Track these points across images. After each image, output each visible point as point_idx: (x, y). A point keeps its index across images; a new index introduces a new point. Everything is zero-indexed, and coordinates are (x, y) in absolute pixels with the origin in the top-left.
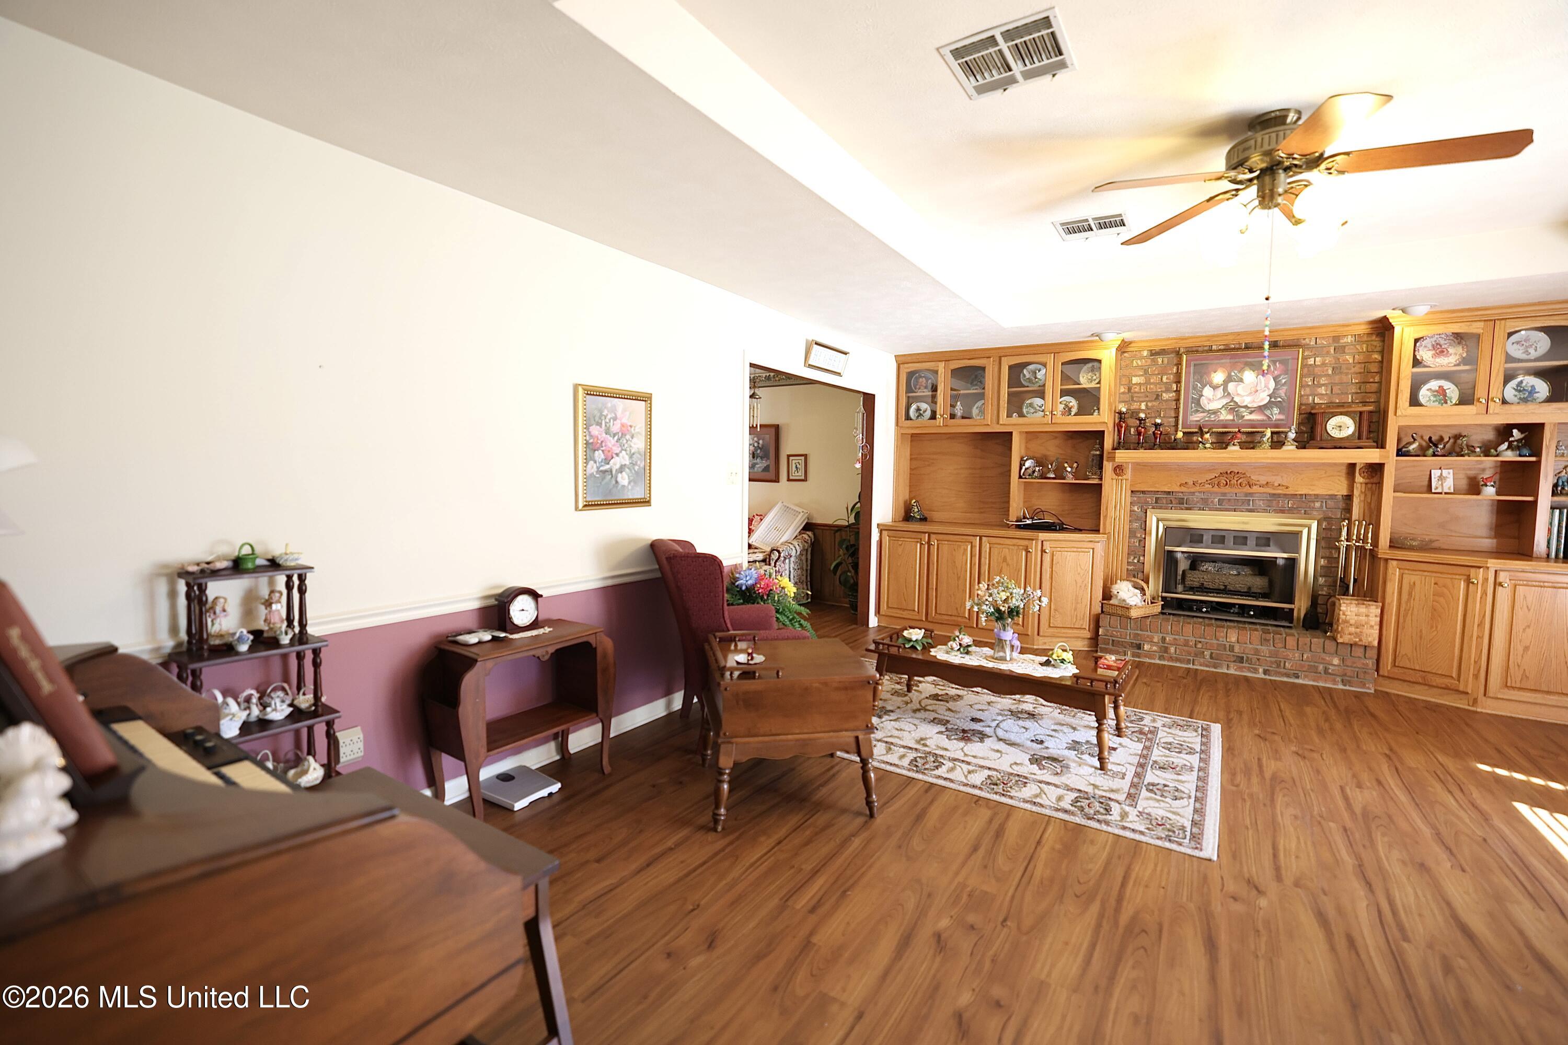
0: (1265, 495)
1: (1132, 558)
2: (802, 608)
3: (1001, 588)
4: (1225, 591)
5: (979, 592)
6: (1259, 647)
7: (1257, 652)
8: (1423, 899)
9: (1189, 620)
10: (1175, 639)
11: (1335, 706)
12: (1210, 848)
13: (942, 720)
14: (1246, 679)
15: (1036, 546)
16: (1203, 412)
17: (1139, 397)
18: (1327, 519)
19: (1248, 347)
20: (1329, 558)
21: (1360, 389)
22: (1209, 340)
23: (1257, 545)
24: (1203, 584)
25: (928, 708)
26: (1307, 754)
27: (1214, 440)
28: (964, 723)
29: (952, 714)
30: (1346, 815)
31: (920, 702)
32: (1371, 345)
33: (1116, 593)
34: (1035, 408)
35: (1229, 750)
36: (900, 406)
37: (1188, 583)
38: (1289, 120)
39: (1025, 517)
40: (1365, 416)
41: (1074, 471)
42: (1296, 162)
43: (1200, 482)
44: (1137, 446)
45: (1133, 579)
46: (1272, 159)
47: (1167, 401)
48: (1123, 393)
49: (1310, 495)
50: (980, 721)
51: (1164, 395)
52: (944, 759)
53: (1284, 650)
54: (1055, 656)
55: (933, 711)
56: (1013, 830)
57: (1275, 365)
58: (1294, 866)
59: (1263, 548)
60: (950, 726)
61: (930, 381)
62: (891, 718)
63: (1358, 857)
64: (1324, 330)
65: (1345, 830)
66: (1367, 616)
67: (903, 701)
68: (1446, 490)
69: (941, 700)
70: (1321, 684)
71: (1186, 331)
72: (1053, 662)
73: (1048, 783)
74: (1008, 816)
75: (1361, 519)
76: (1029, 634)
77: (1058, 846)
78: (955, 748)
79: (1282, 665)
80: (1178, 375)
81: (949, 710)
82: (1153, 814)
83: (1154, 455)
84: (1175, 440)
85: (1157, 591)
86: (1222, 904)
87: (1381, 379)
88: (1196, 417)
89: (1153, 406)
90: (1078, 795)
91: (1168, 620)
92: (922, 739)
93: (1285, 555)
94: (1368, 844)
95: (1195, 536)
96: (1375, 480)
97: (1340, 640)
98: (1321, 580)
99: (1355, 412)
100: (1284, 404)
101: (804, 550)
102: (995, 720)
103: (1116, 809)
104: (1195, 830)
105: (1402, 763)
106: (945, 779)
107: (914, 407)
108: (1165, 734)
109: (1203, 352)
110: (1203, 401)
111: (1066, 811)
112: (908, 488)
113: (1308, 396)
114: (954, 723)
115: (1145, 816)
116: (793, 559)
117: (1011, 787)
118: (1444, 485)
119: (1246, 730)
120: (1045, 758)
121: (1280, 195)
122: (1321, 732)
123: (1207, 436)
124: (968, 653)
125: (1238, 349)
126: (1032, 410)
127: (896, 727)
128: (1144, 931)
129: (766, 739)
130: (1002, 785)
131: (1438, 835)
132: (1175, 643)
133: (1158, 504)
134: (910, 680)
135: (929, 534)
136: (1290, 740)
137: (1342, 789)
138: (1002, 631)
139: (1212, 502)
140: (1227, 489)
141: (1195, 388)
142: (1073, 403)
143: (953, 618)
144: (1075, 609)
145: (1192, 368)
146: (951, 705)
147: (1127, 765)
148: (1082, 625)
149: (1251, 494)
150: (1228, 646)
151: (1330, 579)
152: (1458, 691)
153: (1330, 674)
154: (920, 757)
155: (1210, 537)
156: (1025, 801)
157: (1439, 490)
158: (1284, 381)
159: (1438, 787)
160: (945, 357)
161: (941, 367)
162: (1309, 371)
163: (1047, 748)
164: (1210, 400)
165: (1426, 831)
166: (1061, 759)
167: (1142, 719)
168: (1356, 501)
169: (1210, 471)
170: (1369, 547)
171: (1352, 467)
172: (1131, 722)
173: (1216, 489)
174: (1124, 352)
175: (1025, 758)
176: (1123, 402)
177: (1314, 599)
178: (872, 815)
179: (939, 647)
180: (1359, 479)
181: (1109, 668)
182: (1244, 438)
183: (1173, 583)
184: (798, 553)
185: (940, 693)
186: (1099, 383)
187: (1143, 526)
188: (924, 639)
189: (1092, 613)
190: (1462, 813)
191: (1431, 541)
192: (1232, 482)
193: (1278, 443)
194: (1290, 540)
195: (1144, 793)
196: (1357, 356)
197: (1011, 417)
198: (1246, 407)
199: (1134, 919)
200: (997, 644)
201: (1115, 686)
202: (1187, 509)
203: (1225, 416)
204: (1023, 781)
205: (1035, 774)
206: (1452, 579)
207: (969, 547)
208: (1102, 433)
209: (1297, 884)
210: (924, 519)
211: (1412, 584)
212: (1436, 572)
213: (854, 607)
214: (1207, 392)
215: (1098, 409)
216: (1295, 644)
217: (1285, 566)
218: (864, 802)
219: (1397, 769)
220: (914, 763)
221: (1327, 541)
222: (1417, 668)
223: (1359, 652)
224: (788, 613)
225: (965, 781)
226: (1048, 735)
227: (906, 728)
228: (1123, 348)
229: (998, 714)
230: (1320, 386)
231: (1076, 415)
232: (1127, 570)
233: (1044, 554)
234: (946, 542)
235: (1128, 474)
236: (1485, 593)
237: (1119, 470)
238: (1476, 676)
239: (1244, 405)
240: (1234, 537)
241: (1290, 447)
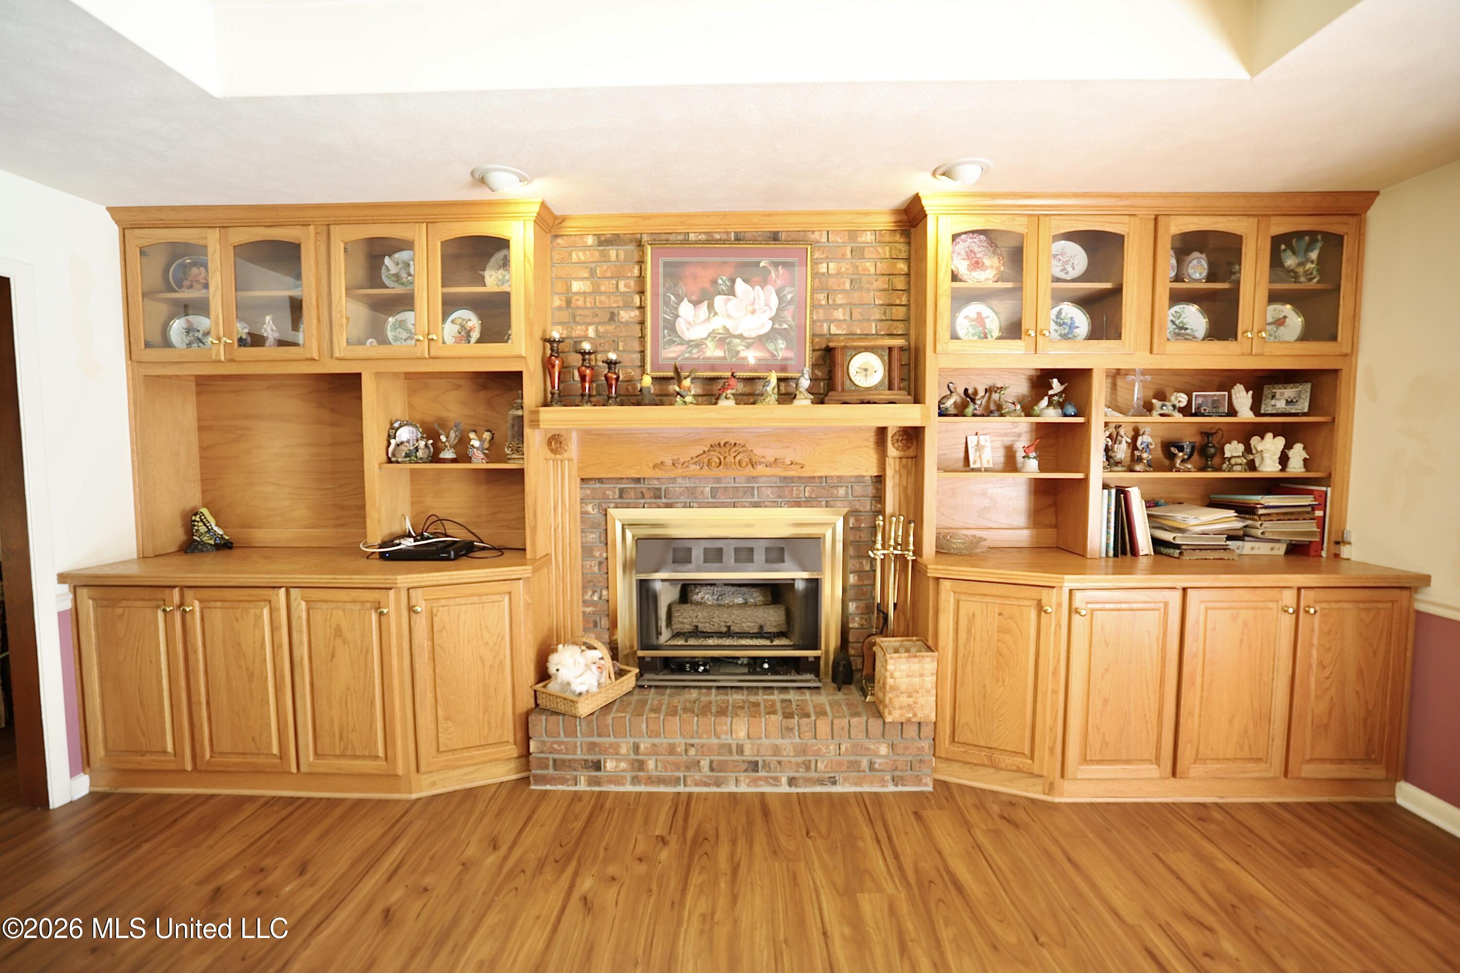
0: (774, 479)
1: (590, 593)
4: (728, 636)
6: (780, 742)
7: (776, 750)
9: (675, 702)
10: (654, 745)
14: (765, 798)
15: (397, 600)
16: (681, 344)
17: (585, 316)
18: (855, 513)
19: (738, 239)
20: (860, 573)
21: (885, 313)
22: (682, 223)
23: (767, 561)
24: (697, 627)
27: (699, 391)
32: (896, 248)
33: (556, 669)
34: (410, 331)
36: (131, 315)
37: (675, 627)
39: (396, 537)
40: (895, 353)
41: (486, 445)
43: (682, 460)
45: (593, 631)
47: (626, 324)
48: (559, 308)
49: (832, 477)
51: (621, 313)
53: (814, 741)
57: (778, 270)
59: (776, 566)
64: (838, 219)
66: (921, 675)
68: (985, 465)
70: (866, 788)
75: (897, 513)
76: (400, 772)
79: (813, 766)
80: (641, 280)
83: (610, 415)
85: (631, 647)
87: (909, 301)
88: (671, 353)
89: (607, 332)
91: (646, 704)
93: (806, 575)
95: (681, 551)
96: (913, 452)
97: (889, 719)
98: (853, 607)
99: (882, 348)
100: (793, 334)
109: (677, 242)
110: (680, 325)
113: (822, 321)
118: (983, 456)
123: (687, 383)
125: (725, 241)
126: (404, 335)
132: (654, 750)
133: (624, 500)
135: (182, 588)
139: (702, 493)
140: (721, 472)
141: (667, 303)
142: (471, 320)
143: (250, 759)
144: (485, 709)
145: (661, 269)
148: (501, 736)
149: (754, 479)
150: (734, 747)
151: (863, 609)
152: (1032, 775)
153: (876, 770)
155: (702, 551)
157: (977, 466)
158: (789, 296)
160: (224, 217)
161: (213, 240)
162: (822, 284)
164: (689, 323)
168: (889, 485)
169: (697, 442)
170: (910, 557)
171: (882, 432)
173: (706, 471)
174: (557, 236)
177: (845, 637)
180: (892, 451)
182: (740, 387)
183: (652, 632)
187: (603, 538)
189: (518, 710)
192: (728, 460)
193: (787, 397)
196: (878, 264)
197: (361, 344)
198: (741, 337)
202: (669, 505)
203: (713, 352)
206: (1019, 606)
207: (266, 612)
208: (517, 376)
210: (225, 546)
211: (971, 616)
212: (1000, 597)
214: (685, 310)
215: (509, 332)
216: (828, 729)
217: (806, 591)
221: (858, 549)
222: (982, 744)
223: (911, 731)
228: (554, 227)
230: (836, 307)
231: (479, 341)
232: (584, 612)
233: (413, 615)
234: (219, 604)
235: (573, 449)
236: (1058, 625)
237: (555, 442)
238: (1052, 750)
239: (738, 332)
240: (737, 550)
241: (803, 401)
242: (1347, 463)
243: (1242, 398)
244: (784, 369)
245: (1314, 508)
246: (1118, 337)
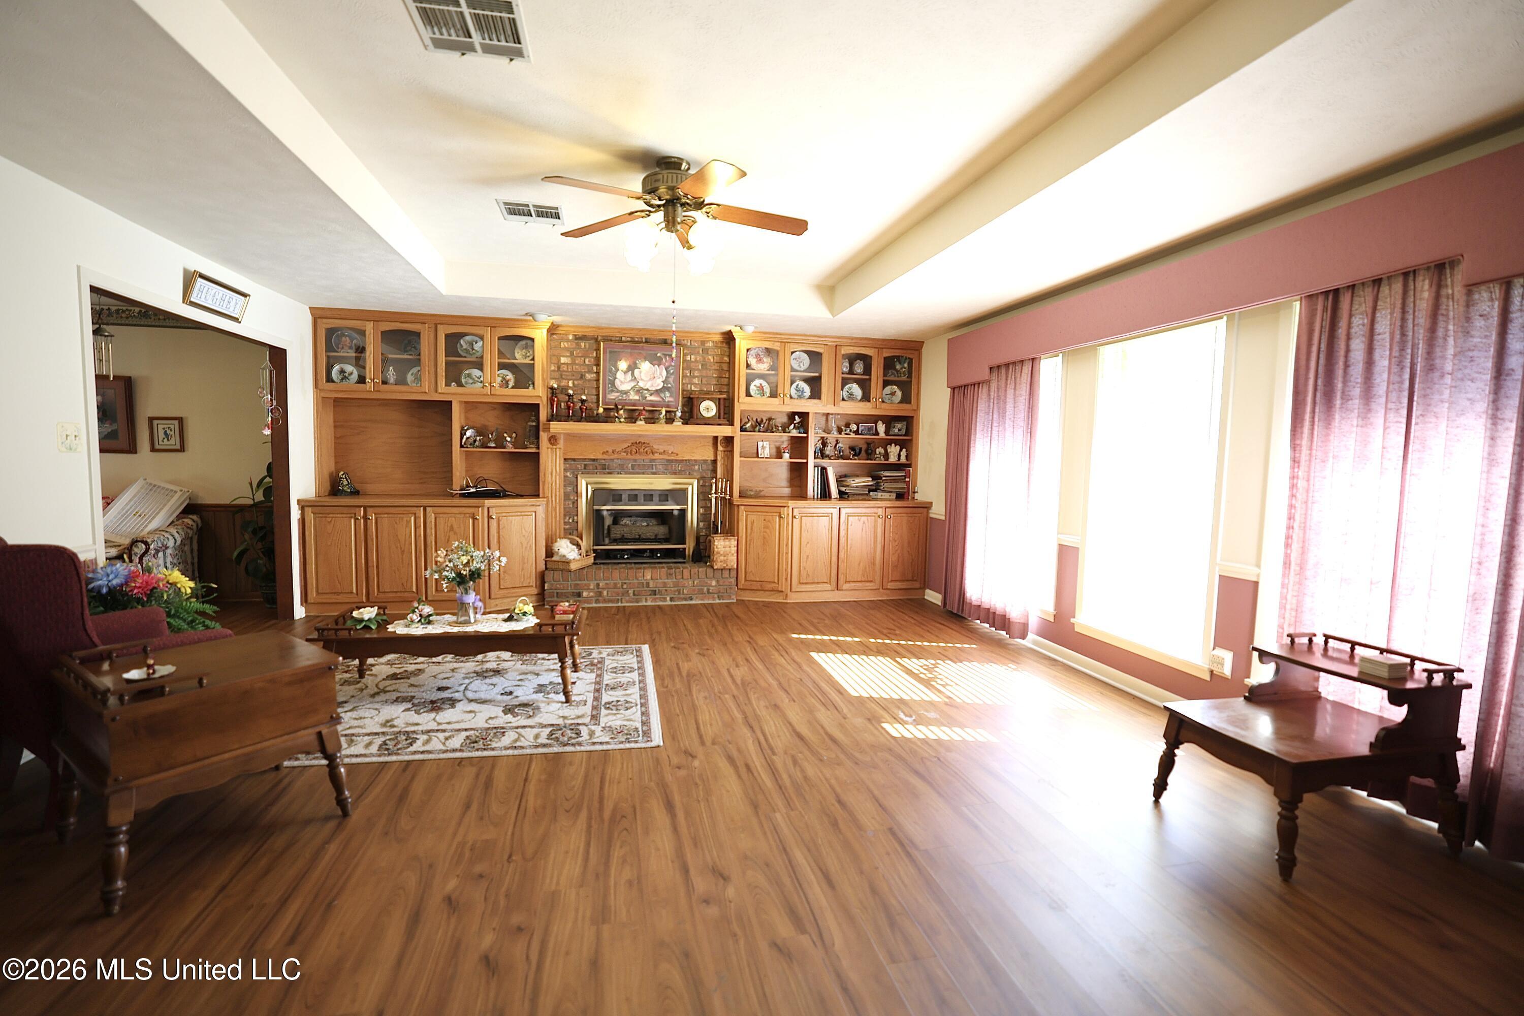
0: (663, 461)
1: (568, 518)
2: (206, 606)
3: (461, 553)
4: (640, 540)
5: (439, 559)
6: (666, 581)
7: (665, 585)
8: (778, 725)
9: (615, 566)
10: (607, 584)
11: (717, 616)
12: (657, 738)
13: (407, 697)
14: (659, 607)
15: (483, 513)
16: (618, 392)
17: (567, 375)
18: (703, 478)
19: (647, 342)
20: (705, 507)
21: (718, 381)
22: (619, 332)
23: (660, 501)
24: (623, 536)
25: (388, 689)
26: (705, 652)
27: (626, 416)
28: (431, 694)
29: (416, 689)
30: (733, 687)
31: (377, 686)
32: (723, 350)
33: (557, 550)
34: (474, 379)
35: (657, 663)
36: (318, 365)
37: (613, 536)
38: (683, 168)
39: (468, 486)
40: (722, 401)
41: (513, 440)
42: (688, 201)
43: (617, 450)
44: (567, 419)
45: (570, 537)
46: (673, 195)
47: (589, 380)
48: (554, 371)
49: (691, 460)
50: (447, 688)
51: (587, 375)
52: (417, 734)
53: (682, 580)
54: (517, 611)
55: (394, 691)
56: (500, 777)
57: (666, 358)
58: (710, 731)
59: (664, 503)
60: (416, 701)
61: (355, 341)
62: (346, 709)
63: (744, 713)
64: (696, 335)
65: (734, 696)
66: (729, 547)
67: (356, 689)
68: (766, 456)
69: (400, 679)
70: (706, 602)
71: (603, 322)
72: (515, 617)
73: (524, 727)
74: (493, 767)
75: (723, 477)
77: (543, 777)
78: (426, 720)
79: (682, 592)
80: (598, 359)
81: (412, 685)
82: (614, 727)
83: (582, 427)
84: (597, 414)
85: (590, 546)
86: (671, 775)
87: (729, 376)
88: (612, 396)
89: (579, 384)
90: (551, 729)
91: (600, 569)
92: (388, 721)
93: (678, 507)
94: (747, 702)
95: (616, 496)
96: (729, 449)
97: (715, 567)
98: (701, 524)
99: (716, 399)
100: (673, 390)
101: (187, 540)
102: (462, 684)
103: (584, 731)
104: (645, 728)
105: (757, 644)
106: (423, 752)
107: (336, 368)
108: (610, 661)
109: (615, 341)
110: (617, 382)
111: (544, 746)
112: (333, 458)
113: (687, 384)
114: (420, 697)
115: (607, 729)
116: (169, 551)
117: (491, 740)
118: (765, 453)
119: (665, 645)
120: (516, 706)
121: (679, 223)
122: (711, 636)
123: (621, 412)
124: (429, 623)
125: (641, 342)
126: (471, 381)
127: (354, 716)
128: (624, 817)
129: (189, 767)
130: (482, 741)
131: (780, 684)
132: (607, 587)
133: (586, 470)
134: (362, 663)
135: (365, 508)
136: (694, 646)
137: (728, 670)
138: (464, 595)
139: (627, 467)
140: (637, 457)
141: (610, 371)
142: (510, 376)
143: (399, 594)
144: (523, 569)
145: (608, 354)
146: (413, 680)
147: (586, 694)
148: (529, 583)
149: (652, 460)
150: (645, 584)
151: (706, 523)
152: (778, 591)
153: (711, 593)
154: (390, 740)
155: (627, 496)
156: (506, 748)
157: (762, 456)
158: (672, 371)
159: (776, 654)
160: (376, 317)
161: (369, 327)
162: (688, 365)
163: (517, 697)
164: (621, 382)
165: (774, 683)
166: (531, 703)
167: (591, 654)
168: (719, 464)
169: (625, 441)
170: (728, 497)
171: (716, 438)
172: (583, 658)
173: (629, 456)
174: (553, 334)
175: (498, 711)
176: (554, 379)
177: (698, 539)
178: (345, 814)
179: (395, 622)
180: (720, 448)
181: (565, 613)
182: (647, 415)
183: (601, 537)
184: (179, 542)
185: (398, 671)
186: (533, 359)
187: (575, 490)
188: (378, 617)
189: (538, 570)
190: (789, 667)
191: (760, 491)
192: (640, 451)
193: (670, 420)
194: (679, 495)
195: (604, 712)
196: (715, 357)
197: (450, 386)
198: (647, 390)
199: (615, 810)
200: (461, 608)
201: (572, 627)
202: (610, 473)
203: (634, 397)
204: (500, 731)
205: (510, 723)
206: (771, 516)
207: (413, 518)
208: (537, 406)
209: (714, 743)
210: (356, 493)
211: (752, 522)
212: (763, 512)
213: (271, 600)
214: (620, 375)
215: (533, 384)
216: (688, 574)
217: (679, 515)
218: (334, 802)
219: (755, 650)
220: (384, 747)
221: (704, 496)
222: (758, 580)
223: (726, 574)
224: (183, 615)
225: (444, 748)
226: (516, 686)
227: (367, 714)
228: (553, 330)
229: (464, 678)
230: (695, 377)
231: (513, 387)
232: (564, 529)
233: (491, 520)
234: (386, 515)
235: (561, 443)
236: (788, 524)
237: (553, 440)
238: (786, 579)
239: (646, 388)
240: (644, 495)
241: (678, 423)
242: (917, 457)
243: (881, 428)
244: (668, 406)
245: (905, 477)
246: (820, 398)
